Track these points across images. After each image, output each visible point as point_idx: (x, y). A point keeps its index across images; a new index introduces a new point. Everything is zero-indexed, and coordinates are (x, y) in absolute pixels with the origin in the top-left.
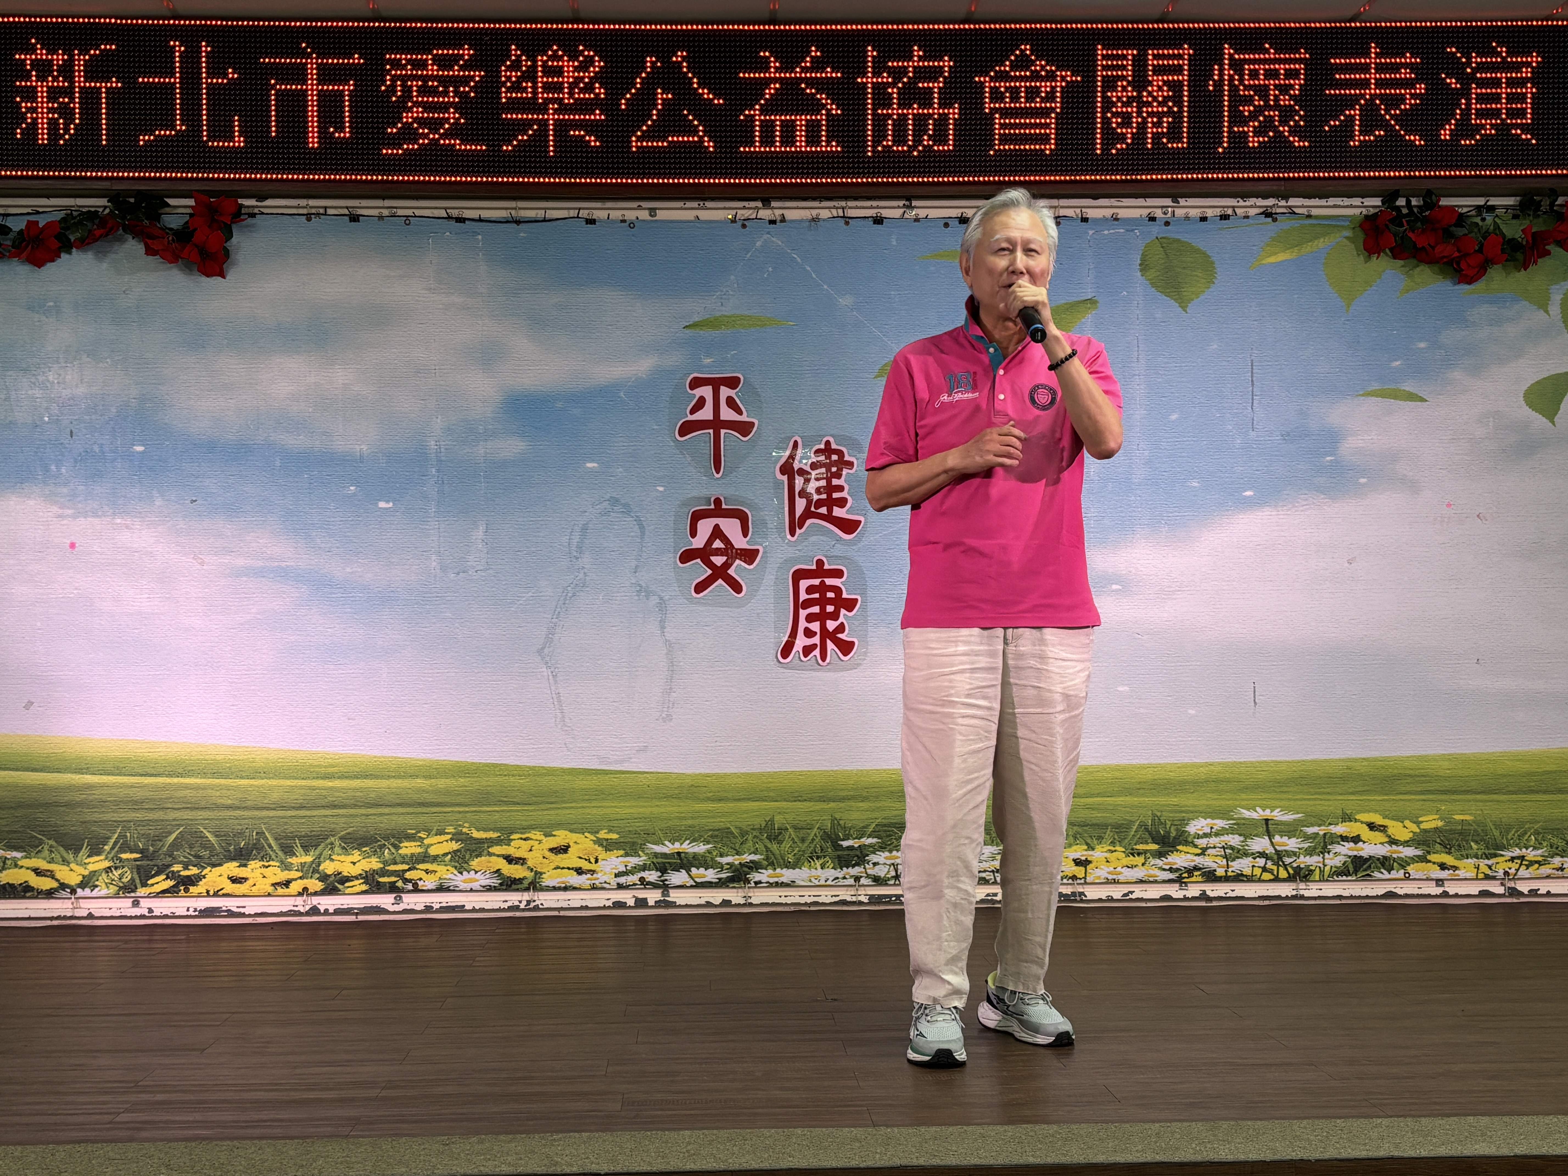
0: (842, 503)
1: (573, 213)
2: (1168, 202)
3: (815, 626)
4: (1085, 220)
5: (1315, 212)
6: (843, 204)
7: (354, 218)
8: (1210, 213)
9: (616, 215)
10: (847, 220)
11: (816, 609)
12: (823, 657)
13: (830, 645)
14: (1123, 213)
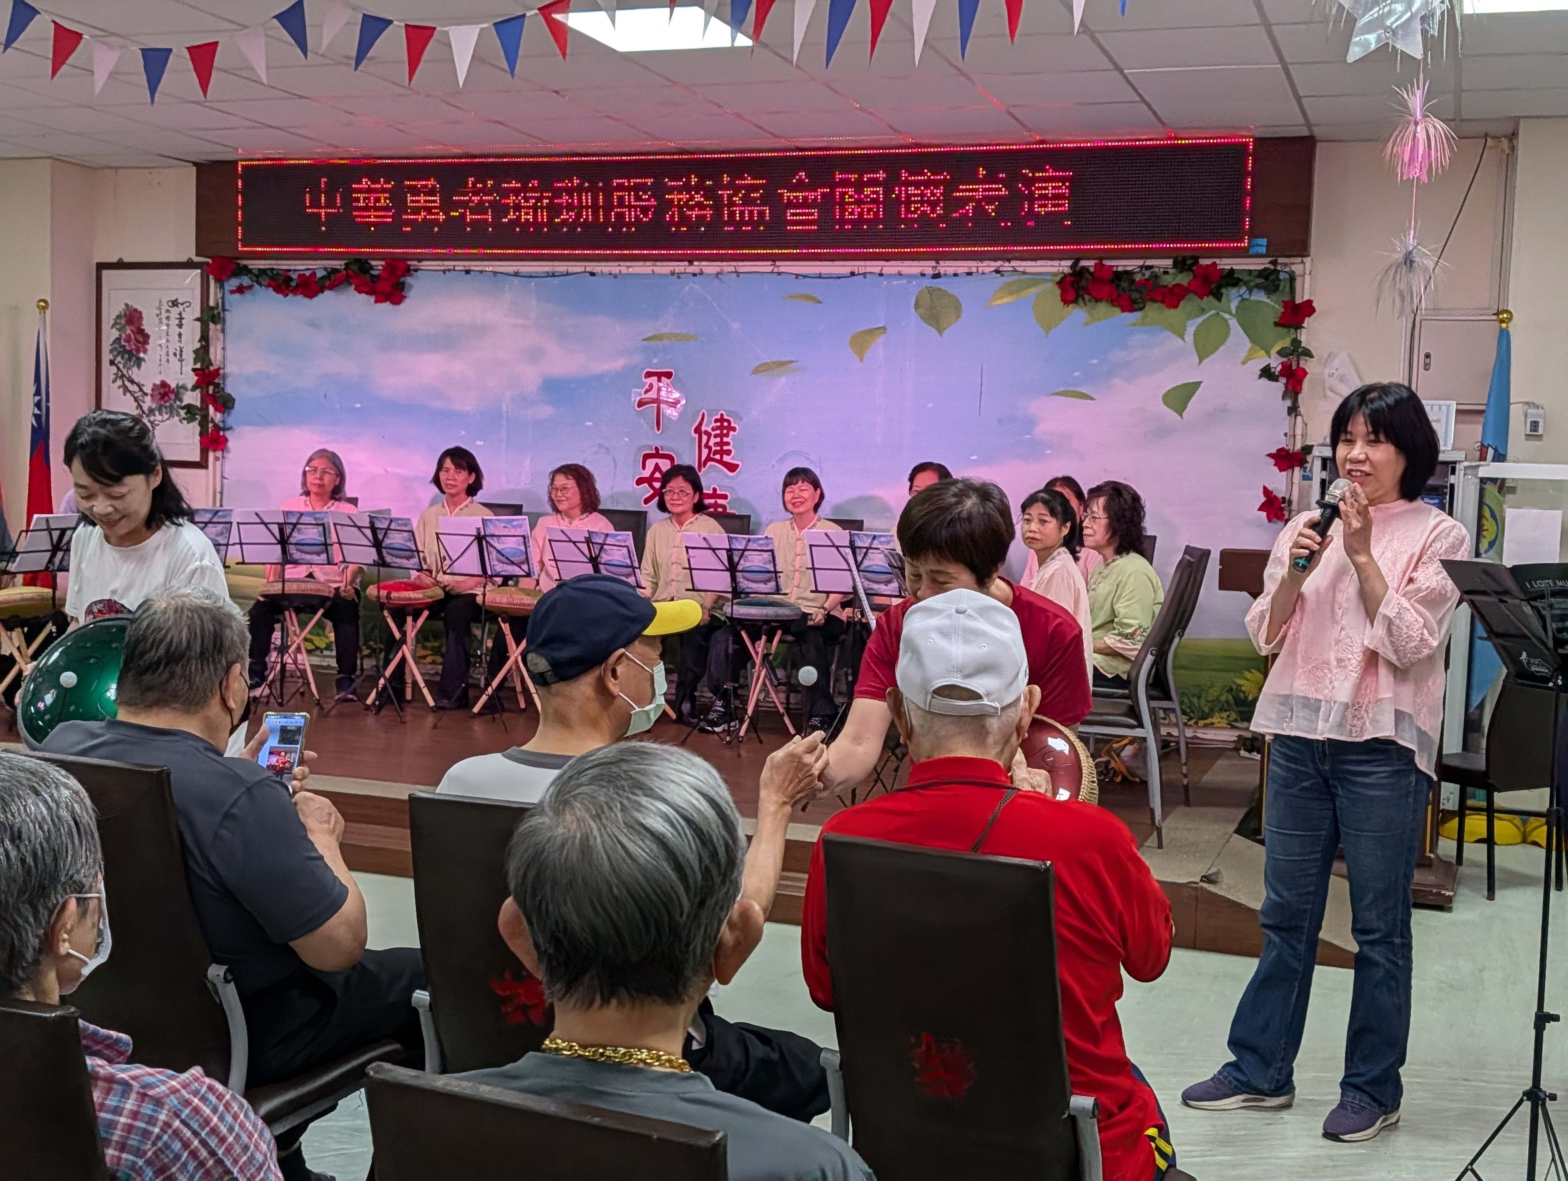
0: (729, 453)
1: (583, 269)
2: (933, 263)
4: (882, 275)
6: (735, 263)
7: (468, 272)
8: (960, 270)
9: (606, 270)
10: (738, 274)
14: (905, 271)
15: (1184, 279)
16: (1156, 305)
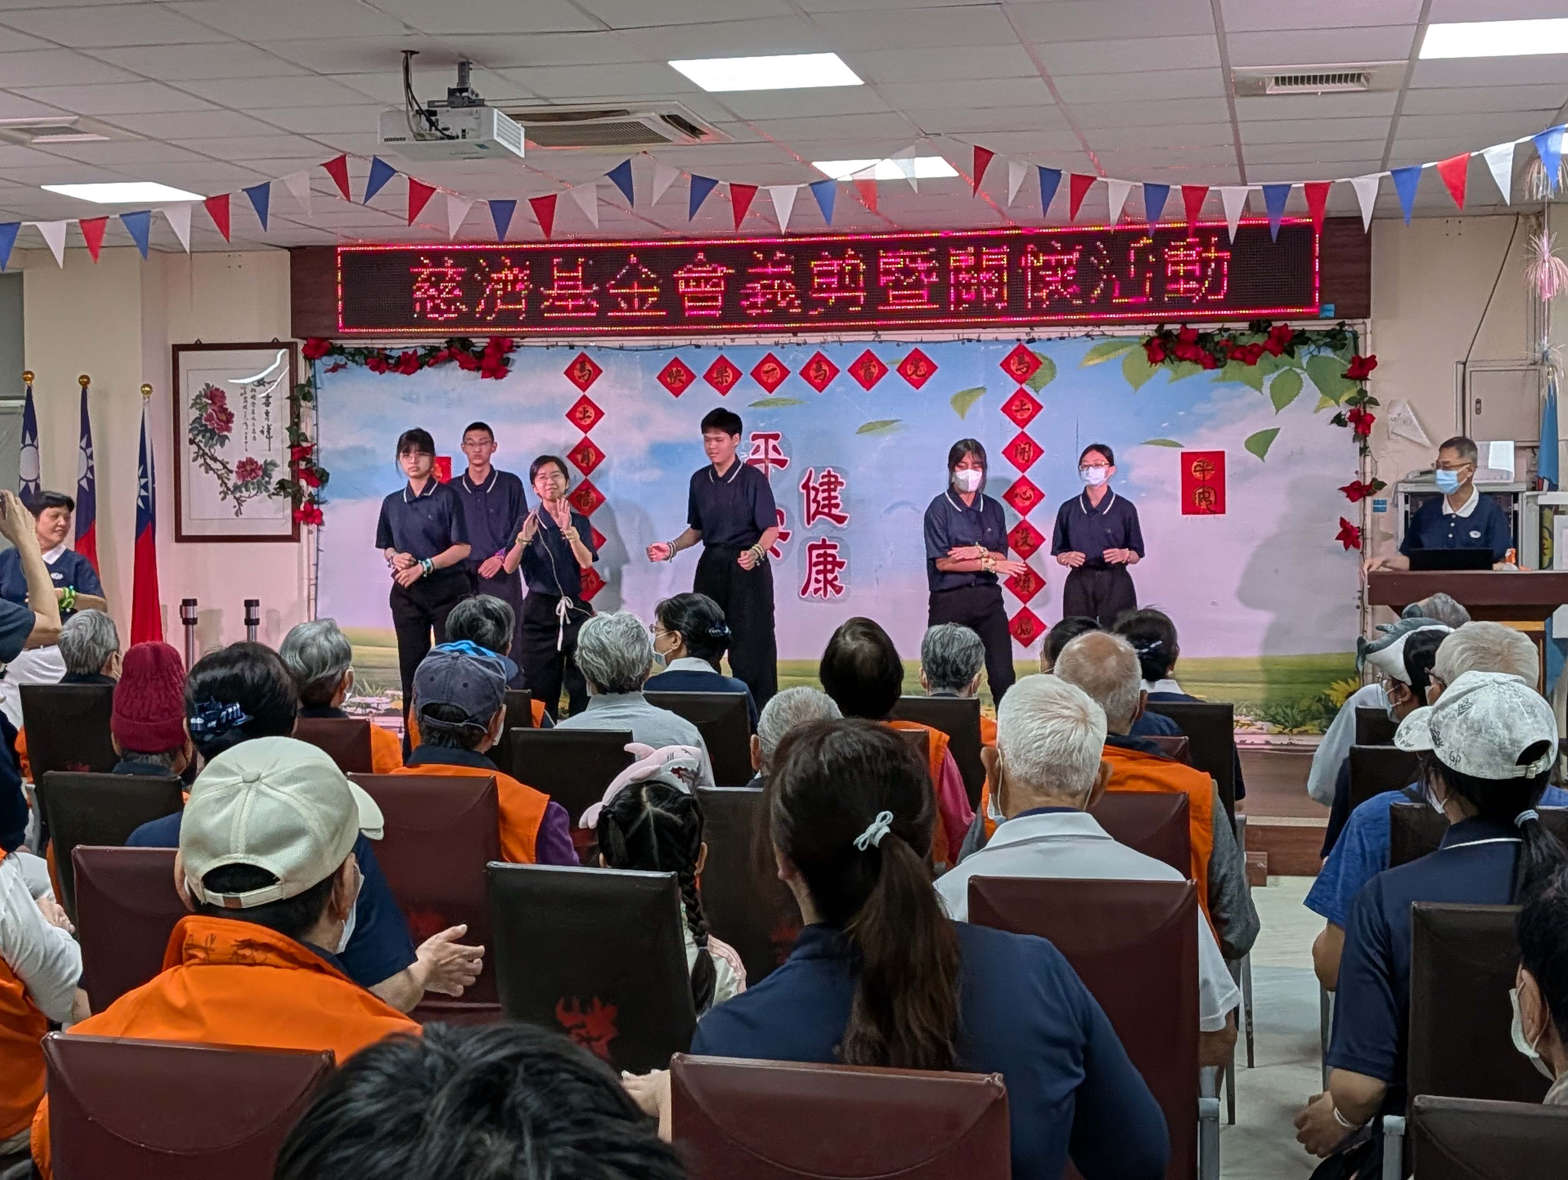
0: (837, 506)
1: (688, 342)
3: (821, 577)
4: (979, 341)
5: (1116, 334)
6: (839, 334)
7: (571, 347)
8: (1053, 336)
9: (711, 343)
10: (841, 343)
11: (821, 567)
12: (825, 595)
13: (829, 588)
14: (1001, 337)
15: (1260, 339)
16: (1234, 362)
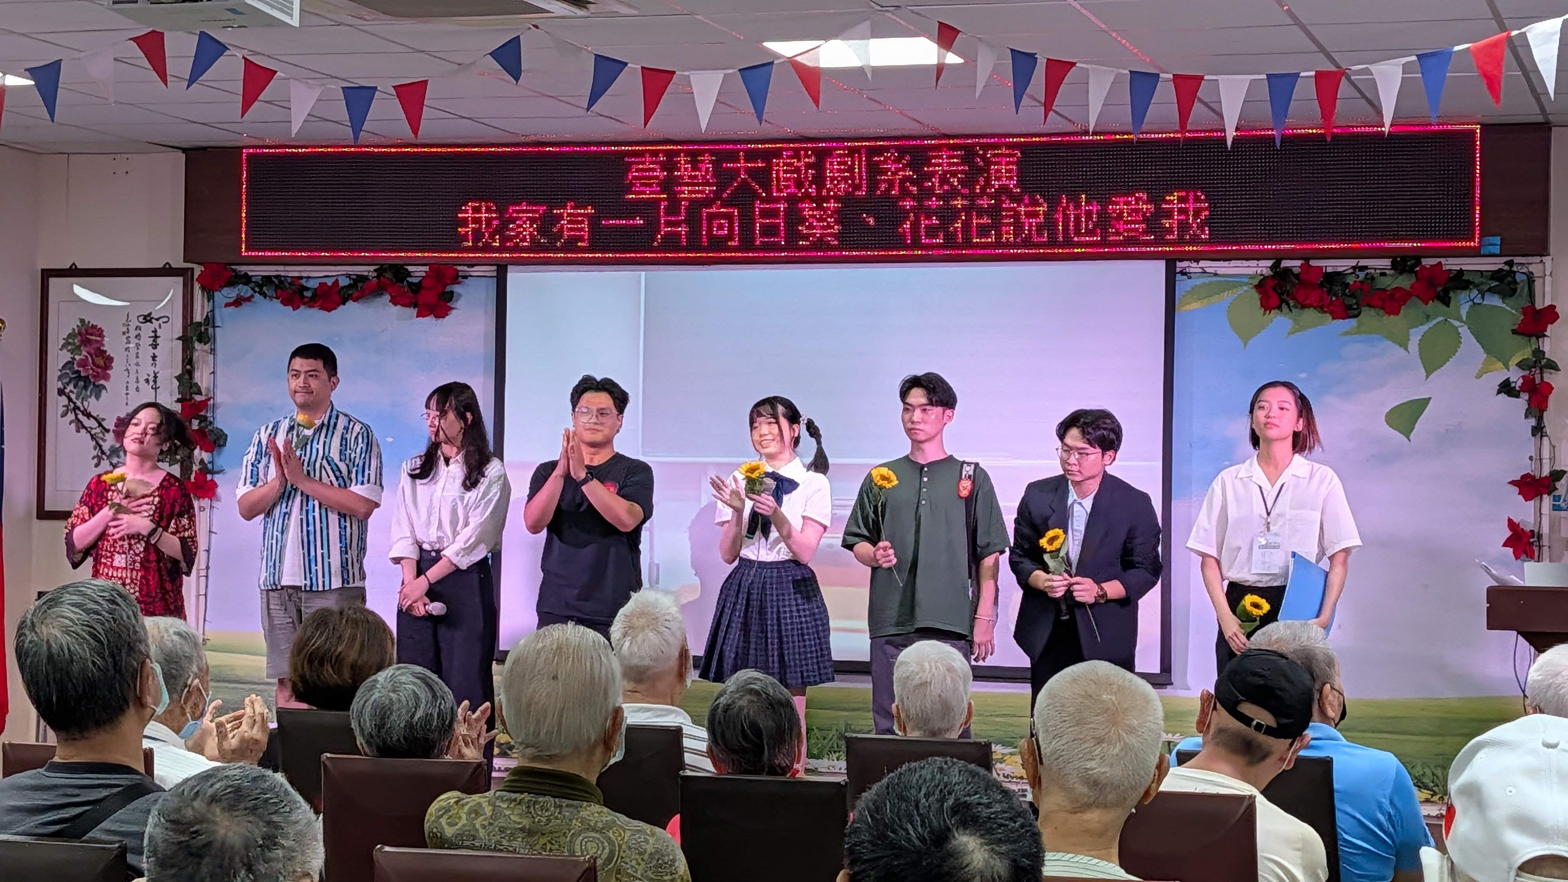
5: (1219, 271)
15: (1405, 282)
16: (1372, 312)
